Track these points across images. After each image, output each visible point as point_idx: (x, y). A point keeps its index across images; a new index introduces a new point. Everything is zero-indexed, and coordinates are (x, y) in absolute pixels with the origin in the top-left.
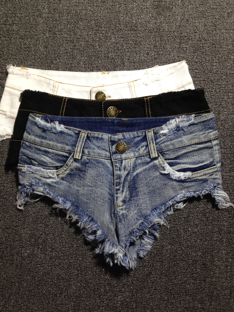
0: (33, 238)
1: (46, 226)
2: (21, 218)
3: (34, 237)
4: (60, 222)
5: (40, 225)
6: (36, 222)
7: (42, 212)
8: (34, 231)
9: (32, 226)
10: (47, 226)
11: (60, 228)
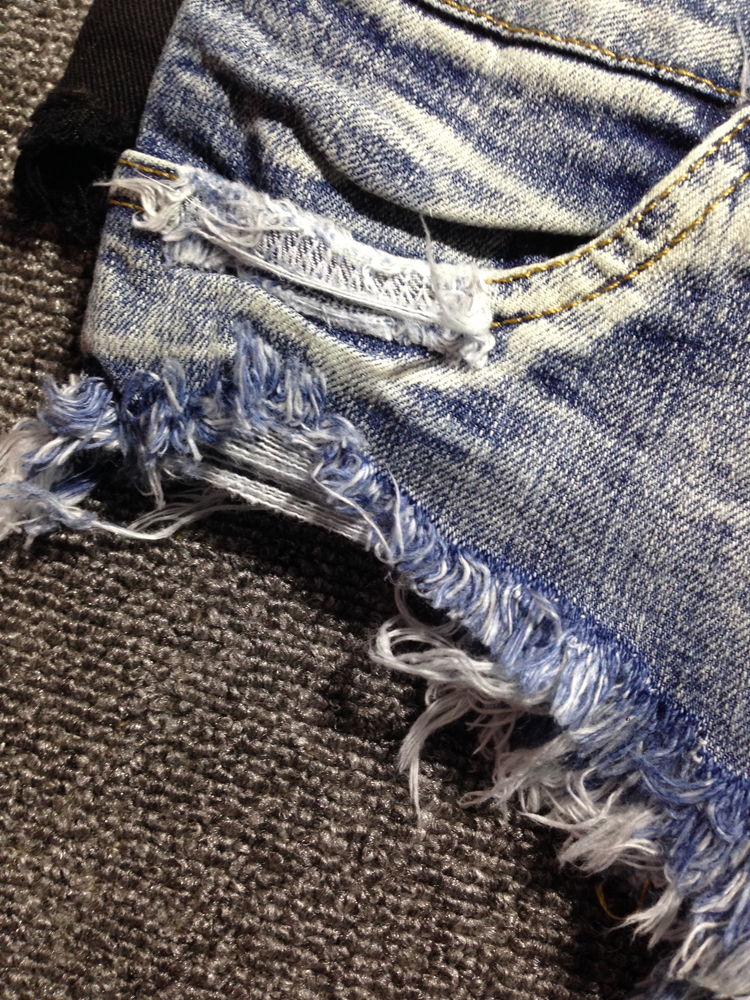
0: (108, 964)
1: (268, 865)
2: (37, 720)
3: (125, 952)
4: (418, 860)
5: (213, 840)
6: (177, 800)
7: (254, 716)
8: (133, 885)
9: (124, 836)
10: (282, 869)
11: (408, 928)
